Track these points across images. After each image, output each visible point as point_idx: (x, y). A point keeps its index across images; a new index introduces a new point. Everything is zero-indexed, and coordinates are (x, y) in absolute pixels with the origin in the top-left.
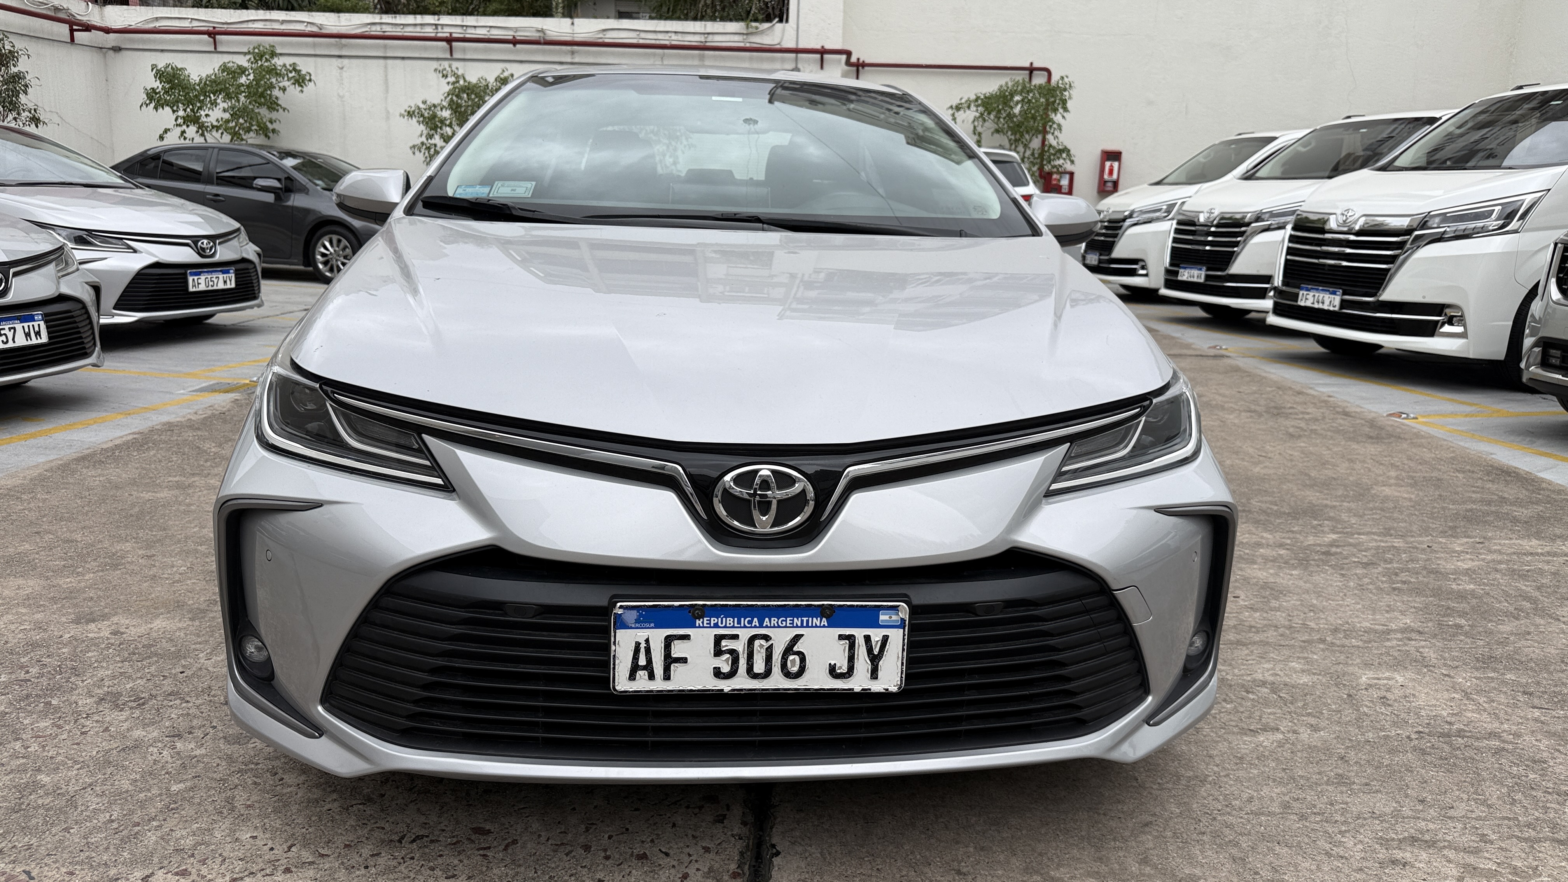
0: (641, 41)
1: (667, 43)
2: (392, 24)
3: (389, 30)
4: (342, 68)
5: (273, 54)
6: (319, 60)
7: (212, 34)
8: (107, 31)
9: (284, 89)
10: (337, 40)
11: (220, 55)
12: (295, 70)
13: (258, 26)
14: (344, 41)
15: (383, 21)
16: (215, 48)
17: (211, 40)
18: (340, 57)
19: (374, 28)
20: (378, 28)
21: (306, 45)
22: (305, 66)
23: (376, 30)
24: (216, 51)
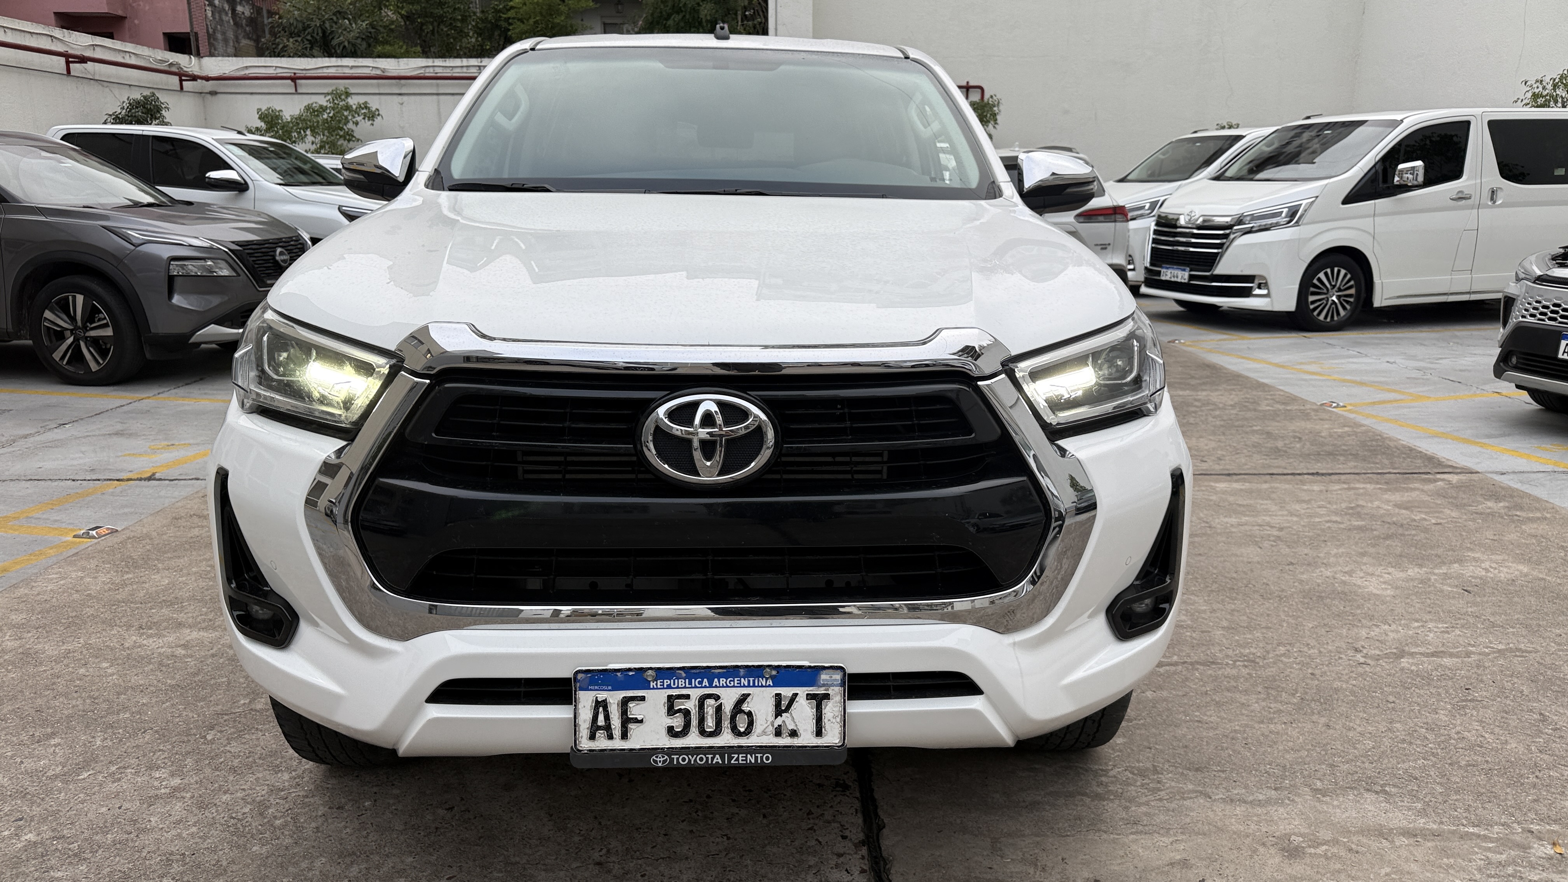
2: (443, 67)
3: (441, 72)
4: (402, 104)
5: (348, 94)
6: (383, 97)
7: (294, 79)
8: (207, 79)
9: (357, 124)
10: (398, 81)
11: (300, 96)
12: (366, 107)
13: (332, 72)
14: (403, 81)
15: (436, 64)
16: (296, 90)
17: (293, 84)
18: (400, 94)
19: (428, 70)
20: (431, 70)
21: (372, 85)
22: (374, 103)
23: (430, 72)
24: (296, 92)
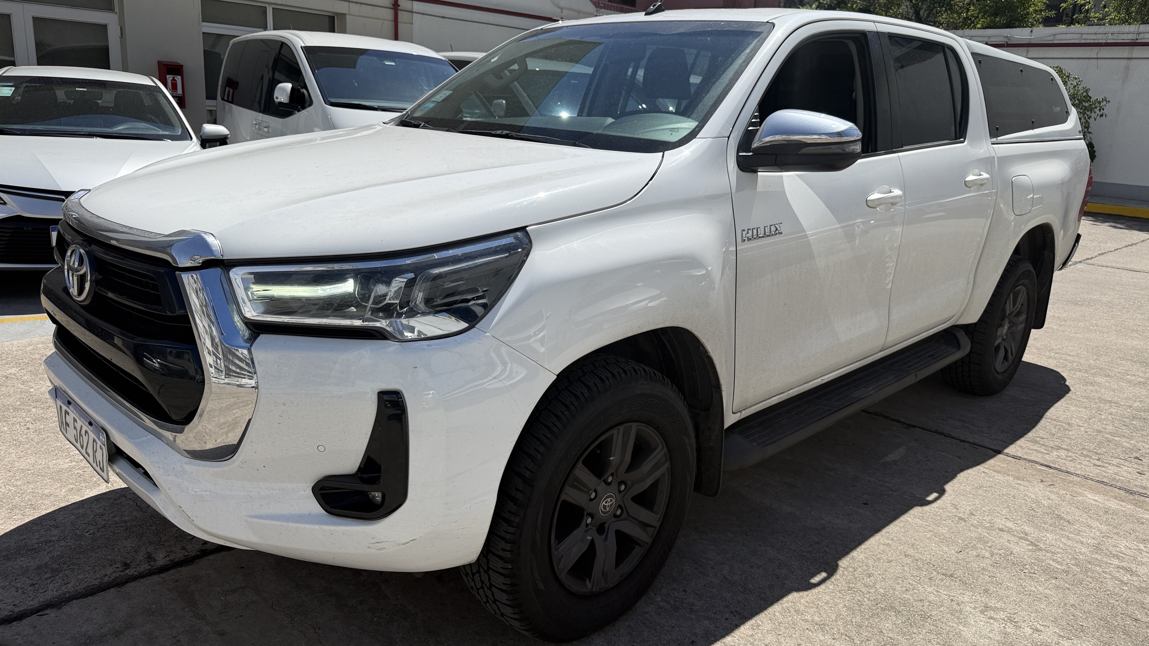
0: (1083, 41)
1: (1104, 41)
